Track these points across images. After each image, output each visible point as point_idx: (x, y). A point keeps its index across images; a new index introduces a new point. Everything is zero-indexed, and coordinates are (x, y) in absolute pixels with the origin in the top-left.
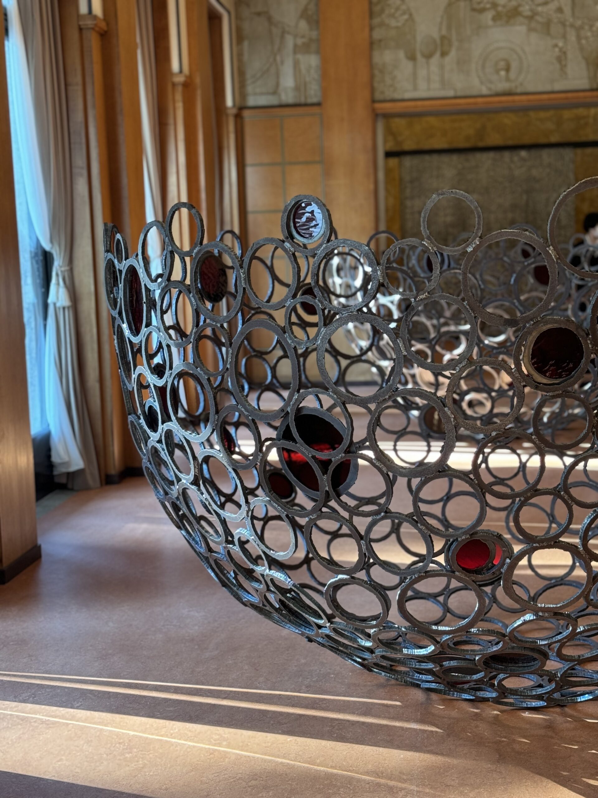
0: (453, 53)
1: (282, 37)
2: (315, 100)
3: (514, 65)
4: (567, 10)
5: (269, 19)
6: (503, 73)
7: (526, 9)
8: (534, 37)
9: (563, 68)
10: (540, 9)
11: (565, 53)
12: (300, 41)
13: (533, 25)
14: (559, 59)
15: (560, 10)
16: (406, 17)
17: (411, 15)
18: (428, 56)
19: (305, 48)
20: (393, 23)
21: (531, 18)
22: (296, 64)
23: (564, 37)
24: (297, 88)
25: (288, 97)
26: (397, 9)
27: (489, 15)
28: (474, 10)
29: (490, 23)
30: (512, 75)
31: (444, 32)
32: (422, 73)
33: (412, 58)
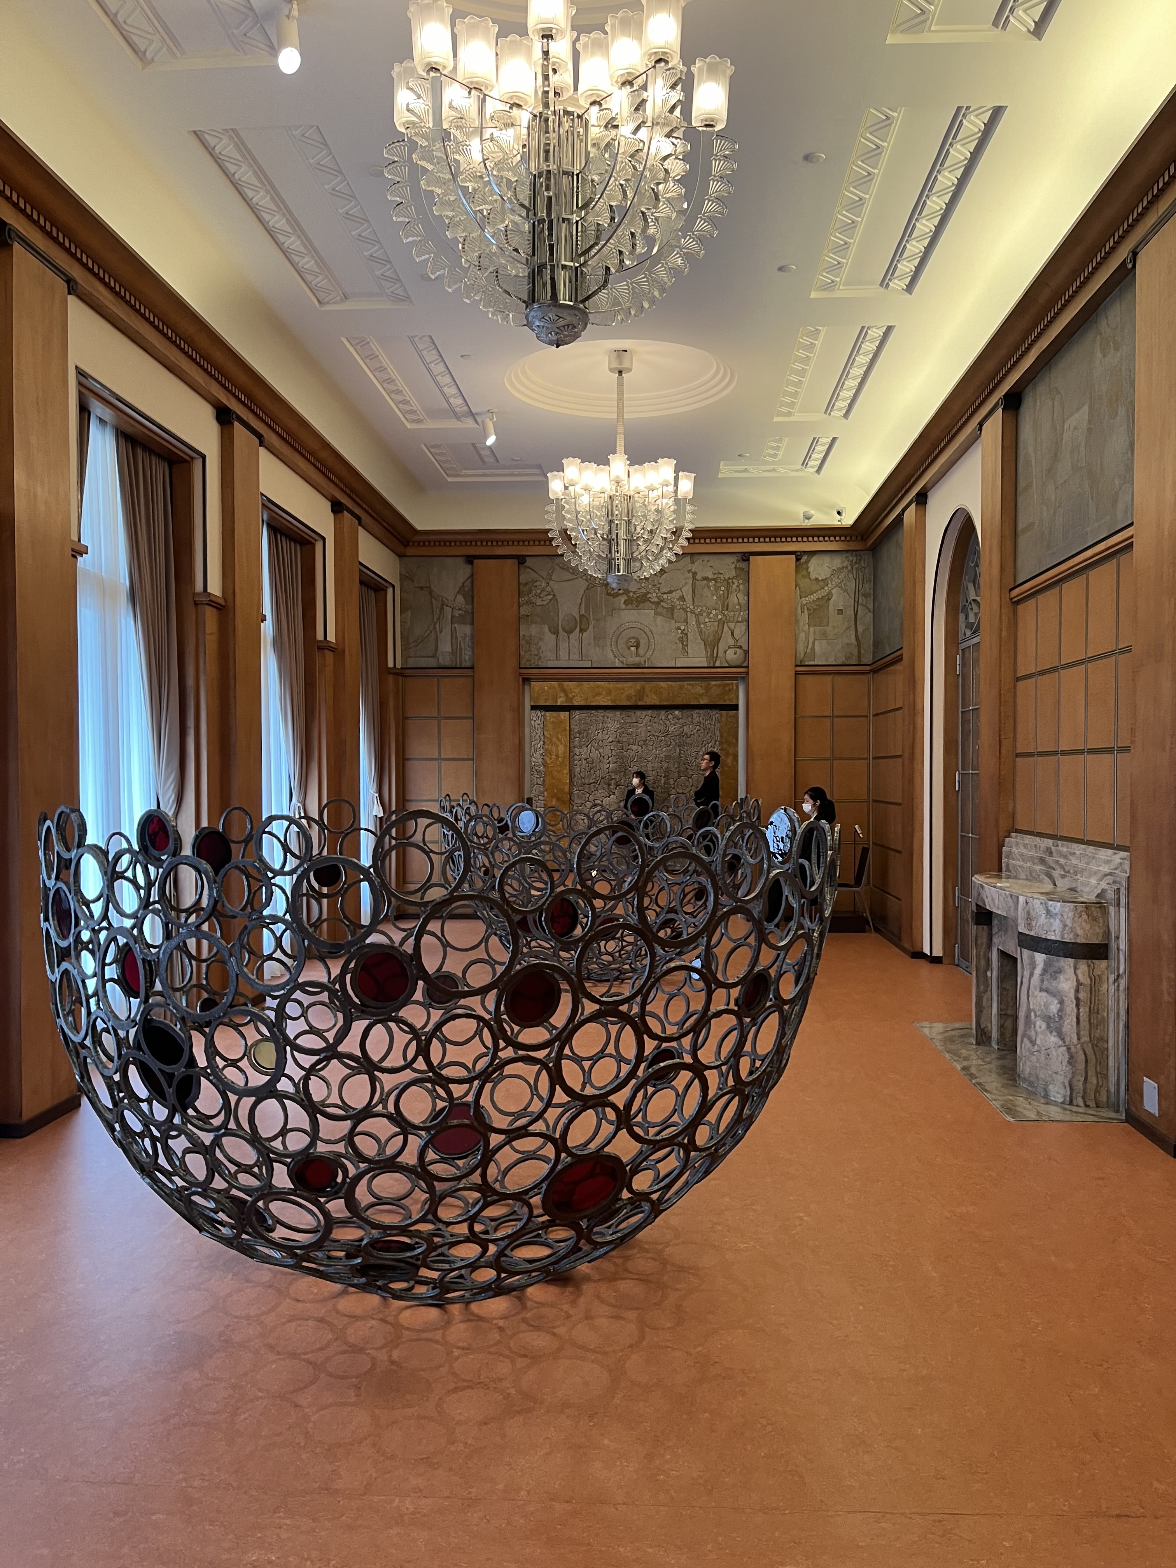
0: (591, 629)
1: (442, 609)
2: (468, 664)
3: (643, 642)
4: (689, 598)
5: (431, 593)
6: (633, 649)
7: (653, 597)
8: (659, 619)
9: (685, 646)
10: (665, 596)
11: (686, 634)
12: (457, 614)
13: (660, 609)
14: (681, 640)
15: (682, 598)
16: (550, 597)
17: (554, 596)
18: (569, 632)
19: (462, 620)
20: (539, 602)
21: (658, 604)
22: (453, 633)
23: (686, 621)
24: (453, 653)
25: (445, 661)
26: (543, 590)
27: (623, 599)
28: (608, 594)
29: (623, 606)
30: (641, 651)
31: (583, 612)
32: (563, 645)
33: (555, 632)
